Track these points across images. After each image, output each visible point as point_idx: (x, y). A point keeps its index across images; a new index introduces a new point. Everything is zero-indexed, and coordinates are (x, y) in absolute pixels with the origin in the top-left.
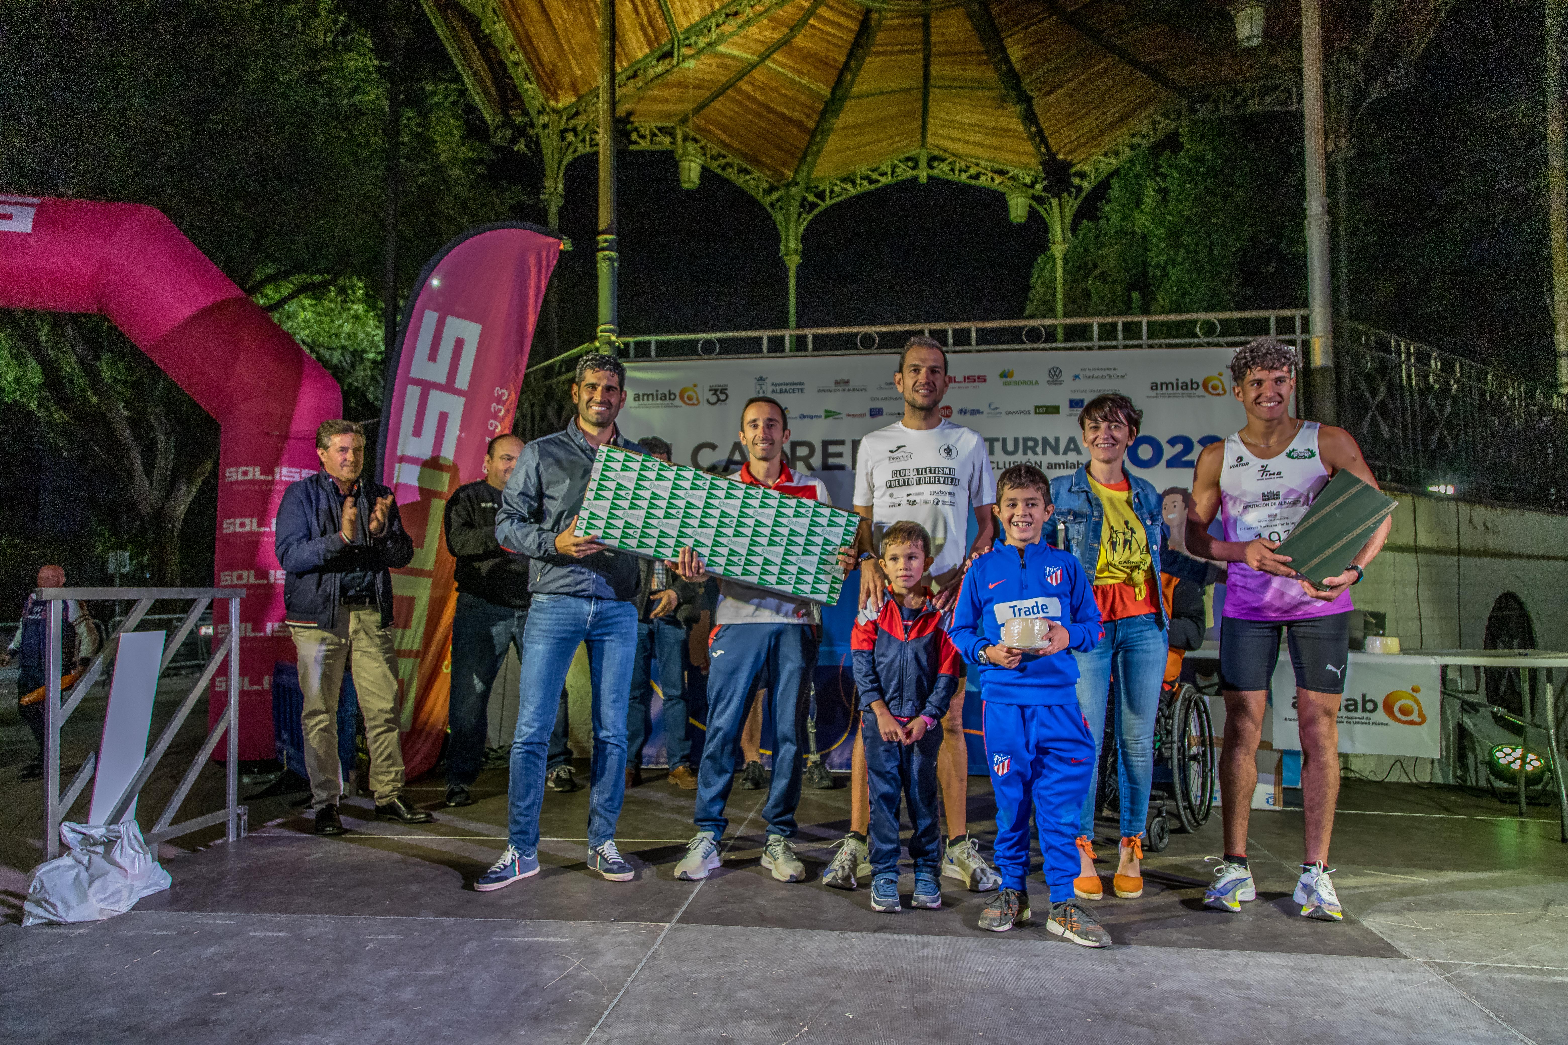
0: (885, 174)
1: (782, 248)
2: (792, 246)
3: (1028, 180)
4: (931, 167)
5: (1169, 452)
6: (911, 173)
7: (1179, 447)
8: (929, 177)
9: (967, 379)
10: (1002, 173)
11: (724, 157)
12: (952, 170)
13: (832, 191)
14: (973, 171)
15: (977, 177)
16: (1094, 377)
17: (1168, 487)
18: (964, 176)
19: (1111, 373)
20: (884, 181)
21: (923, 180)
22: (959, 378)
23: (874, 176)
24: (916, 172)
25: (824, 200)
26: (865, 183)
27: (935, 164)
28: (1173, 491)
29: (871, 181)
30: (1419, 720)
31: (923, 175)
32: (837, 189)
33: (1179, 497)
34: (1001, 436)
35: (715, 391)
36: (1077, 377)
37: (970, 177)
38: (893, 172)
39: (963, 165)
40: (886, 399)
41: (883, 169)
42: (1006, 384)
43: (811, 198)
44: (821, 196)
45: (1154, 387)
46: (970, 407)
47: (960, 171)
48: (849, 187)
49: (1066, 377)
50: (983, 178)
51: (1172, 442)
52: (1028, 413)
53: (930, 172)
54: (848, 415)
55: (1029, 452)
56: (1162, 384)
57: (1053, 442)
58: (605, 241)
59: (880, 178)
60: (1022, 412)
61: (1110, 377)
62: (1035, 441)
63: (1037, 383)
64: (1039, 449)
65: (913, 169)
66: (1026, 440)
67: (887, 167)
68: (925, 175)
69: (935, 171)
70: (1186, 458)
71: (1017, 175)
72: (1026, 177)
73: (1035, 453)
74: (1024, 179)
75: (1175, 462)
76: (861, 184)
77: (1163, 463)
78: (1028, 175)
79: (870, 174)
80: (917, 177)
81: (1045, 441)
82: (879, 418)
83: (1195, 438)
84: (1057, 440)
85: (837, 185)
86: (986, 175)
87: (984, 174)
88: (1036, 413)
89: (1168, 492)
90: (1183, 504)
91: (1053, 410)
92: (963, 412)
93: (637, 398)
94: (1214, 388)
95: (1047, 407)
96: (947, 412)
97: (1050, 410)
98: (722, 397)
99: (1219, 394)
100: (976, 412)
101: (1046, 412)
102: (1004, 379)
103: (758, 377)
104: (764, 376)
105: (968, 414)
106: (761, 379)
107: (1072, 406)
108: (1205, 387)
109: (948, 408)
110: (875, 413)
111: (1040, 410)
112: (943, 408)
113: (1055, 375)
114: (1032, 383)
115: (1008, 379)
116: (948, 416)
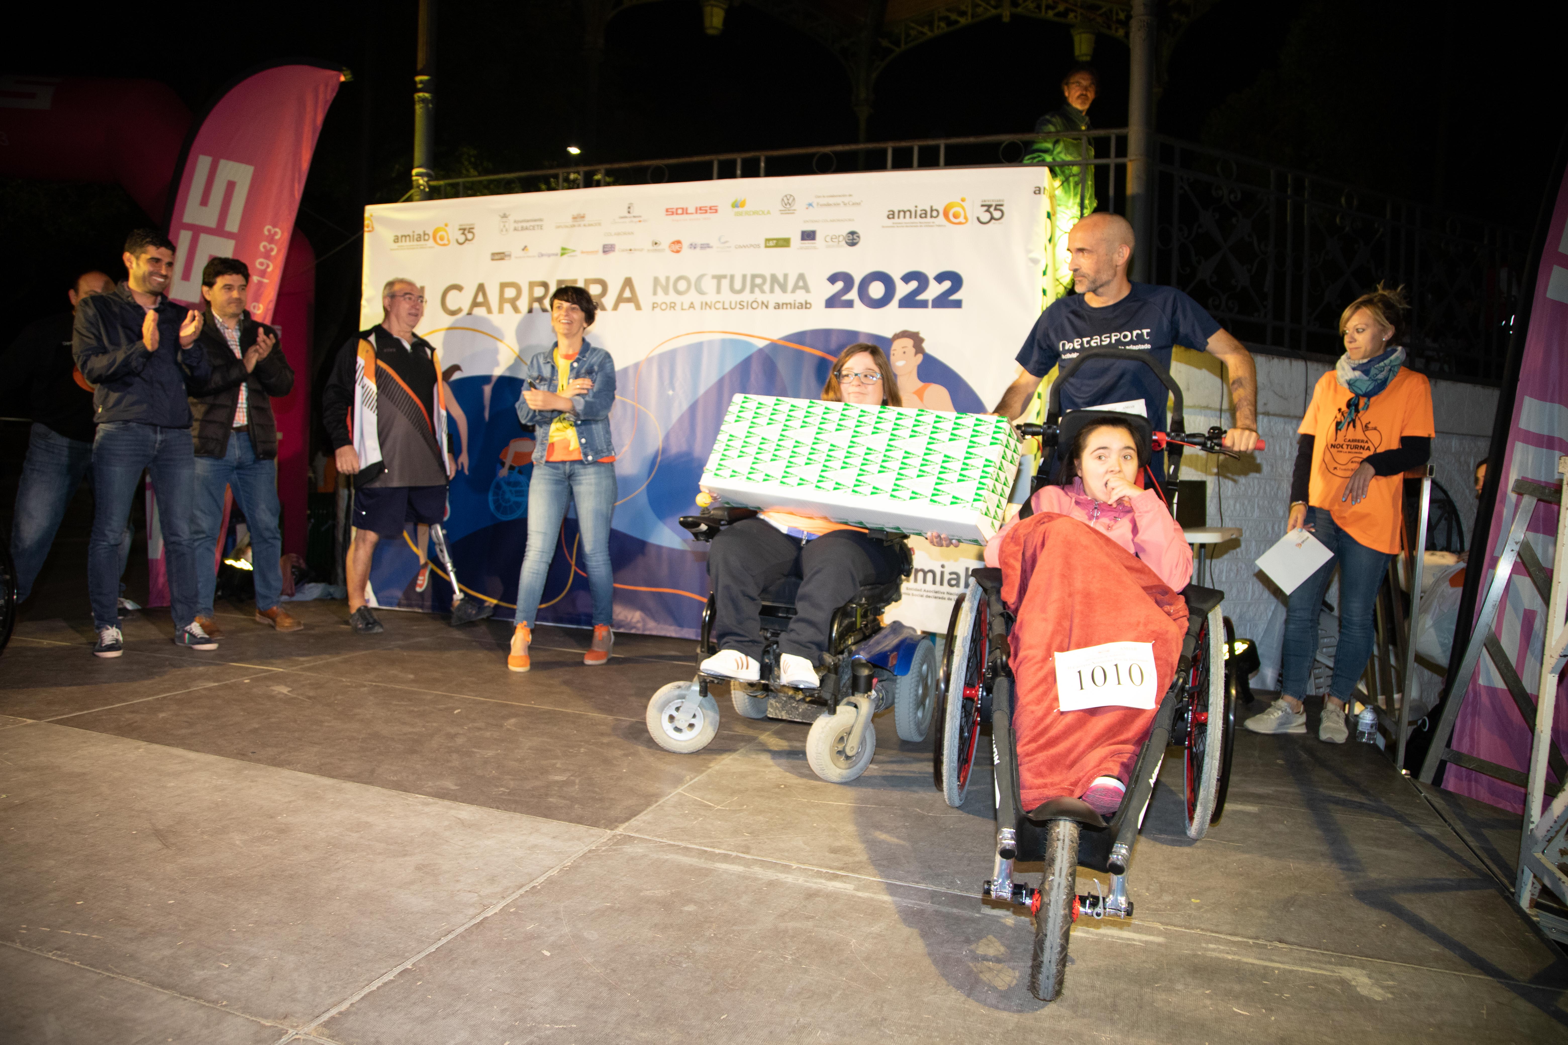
0: (963, 14)
1: (852, 98)
2: (864, 96)
4: (1015, 4)
5: (903, 289)
6: (994, 12)
7: (914, 285)
8: (1013, 16)
9: (701, 210)
12: (1039, 7)
13: (907, 35)
14: (1061, 8)
15: (1064, 14)
16: (828, 205)
17: (898, 330)
18: (1051, 13)
19: (846, 200)
20: (963, 21)
21: (1006, 19)
22: (691, 210)
23: (954, 17)
24: (999, 11)
25: (899, 46)
26: (943, 24)
27: (1020, 1)
28: (905, 334)
29: (950, 23)
31: (1006, 14)
32: (913, 33)
33: (909, 343)
34: (729, 273)
35: (463, 230)
36: (810, 205)
37: (1058, 15)
38: (974, 12)
39: (1050, 1)
40: (618, 234)
41: (963, 8)
42: (737, 214)
43: (885, 43)
44: (896, 40)
45: (891, 215)
46: (700, 241)
47: (1048, 7)
48: (925, 30)
49: (799, 205)
51: (907, 278)
52: (758, 246)
53: (1014, 10)
54: (583, 252)
55: (757, 290)
56: (899, 212)
57: (781, 279)
58: (421, 82)
59: (960, 19)
60: (752, 246)
61: (845, 204)
62: (763, 278)
63: (769, 213)
64: (767, 287)
65: (995, 8)
66: (754, 277)
67: (967, 7)
68: (1008, 14)
69: (1019, 10)
70: (921, 297)
71: (1111, 11)
72: (1120, 12)
73: (763, 292)
74: (1117, 14)
75: (909, 302)
76: (938, 27)
77: (895, 302)
78: (1123, 11)
79: (948, 14)
80: (999, 17)
81: (774, 278)
82: (611, 255)
83: (931, 274)
84: (786, 276)
85: (913, 28)
86: (1075, 11)
87: (1072, 11)
88: (766, 247)
89: (897, 336)
90: (913, 351)
91: (784, 243)
92: (693, 246)
93: (397, 239)
94: (955, 216)
95: (778, 240)
96: (677, 247)
97: (781, 243)
98: (470, 236)
99: (960, 223)
100: (706, 246)
101: (777, 246)
102: (736, 210)
103: (502, 214)
104: (507, 214)
105: (698, 249)
106: (505, 216)
107: (803, 239)
108: (946, 215)
109: (679, 242)
110: (608, 249)
111: (771, 244)
112: (673, 243)
113: (788, 203)
114: (763, 212)
115: (740, 210)
116: (678, 252)
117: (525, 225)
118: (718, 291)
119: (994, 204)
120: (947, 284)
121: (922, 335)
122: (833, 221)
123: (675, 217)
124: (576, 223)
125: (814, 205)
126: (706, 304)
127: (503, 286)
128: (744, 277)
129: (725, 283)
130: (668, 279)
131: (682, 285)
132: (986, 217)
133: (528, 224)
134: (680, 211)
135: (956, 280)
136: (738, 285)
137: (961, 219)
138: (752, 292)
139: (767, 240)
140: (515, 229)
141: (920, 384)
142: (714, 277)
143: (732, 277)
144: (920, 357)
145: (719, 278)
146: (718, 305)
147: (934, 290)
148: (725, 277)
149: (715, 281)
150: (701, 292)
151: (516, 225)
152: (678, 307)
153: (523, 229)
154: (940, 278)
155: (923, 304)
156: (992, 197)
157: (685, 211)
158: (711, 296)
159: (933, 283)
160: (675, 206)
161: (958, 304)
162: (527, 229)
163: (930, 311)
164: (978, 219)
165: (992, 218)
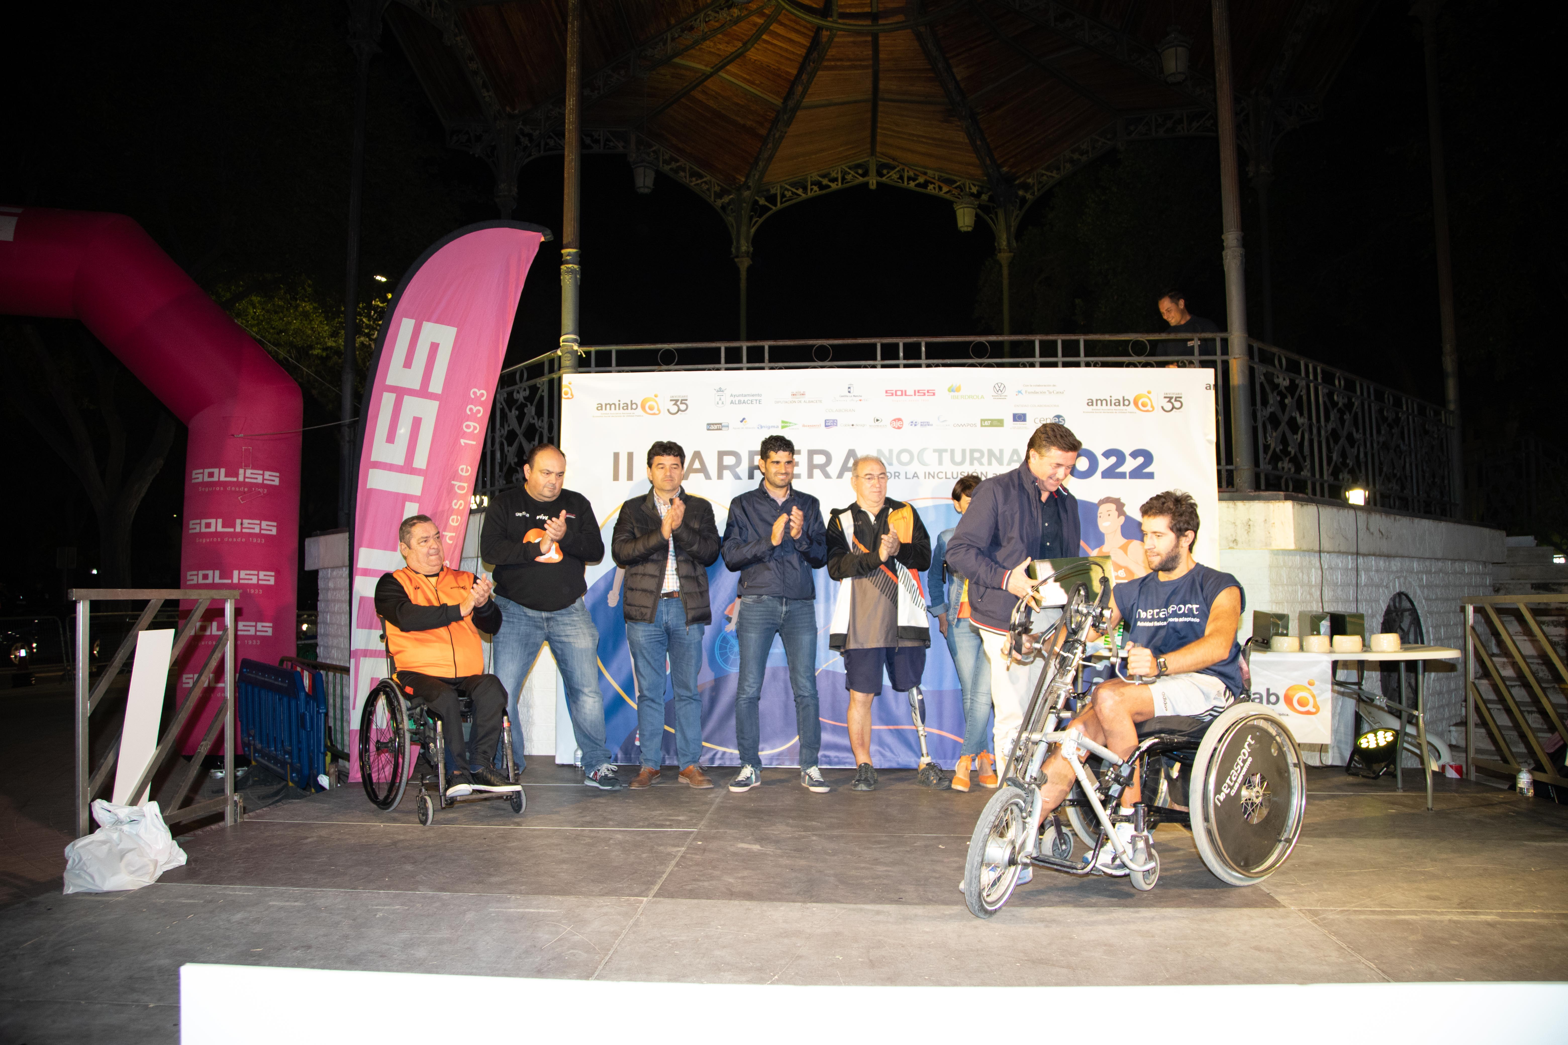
0: (835, 180)
1: (733, 250)
2: (744, 249)
3: (974, 190)
4: (880, 174)
5: (1104, 464)
6: (861, 179)
7: (1113, 460)
8: (879, 184)
9: (919, 393)
10: (949, 182)
11: (677, 161)
12: (901, 178)
13: (783, 196)
14: (921, 180)
15: (925, 185)
16: (1036, 393)
17: (1103, 497)
18: (912, 184)
19: (1051, 389)
20: (834, 186)
21: (873, 187)
22: (910, 392)
23: (825, 182)
24: (865, 179)
25: (775, 205)
26: (815, 188)
27: (885, 172)
28: (1108, 500)
29: (822, 187)
30: (1313, 710)
31: (873, 182)
32: (788, 194)
33: (1113, 507)
34: (949, 448)
35: (675, 401)
36: (1020, 392)
37: (918, 185)
38: (843, 179)
39: (911, 174)
40: (840, 411)
41: (834, 175)
42: (954, 397)
43: (762, 202)
44: (772, 199)
45: (1091, 403)
46: (919, 420)
47: (909, 179)
48: (800, 192)
49: (1009, 392)
50: (931, 187)
51: (1107, 454)
52: (975, 425)
53: (879, 179)
54: (804, 426)
55: (975, 462)
56: (1097, 400)
57: (998, 454)
58: (569, 254)
59: (831, 184)
60: (969, 425)
61: (1050, 393)
62: (981, 452)
63: (982, 397)
64: (985, 460)
65: (863, 175)
66: (972, 451)
67: (837, 173)
68: (875, 182)
69: (884, 179)
70: (1119, 470)
71: (964, 185)
72: (972, 187)
73: (981, 464)
74: (970, 188)
75: (1109, 473)
76: (812, 189)
77: (1098, 473)
78: (974, 185)
79: (821, 179)
80: (867, 184)
81: (991, 453)
82: (833, 429)
83: (1127, 453)
84: (1001, 451)
85: (788, 190)
86: (934, 184)
87: (932, 183)
88: (982, 426)
89: (1102, 502)
90: (1117, 513)
91: (999, 423)
92: (914, 424)
93: (600, 407)
94: (1144, 405)
95: (992, 420)
96: (899, 424)
97: (995, 423)
98: (683, 407)
99: (1147, 411)
100: (925, 424)
101: (991, 425)
102: (952, 394)
103: (717, 388)
104: (723, 388)
105: (919, 426)
106: (720, 390)
107: (1015, 420)
108: (1136, 404)
109: (899, 420)
110: (829, 424)
111: (986, 424)
112: (895, 420)
113: (999, 389)
114: (978, 397)
115: (956, 394)
116: (899, 428)
117: (742, 399)
118: (940, 463)
119: (1174, 396)
120: (1140, 460)
121: (1122, 501)
122: (1041, 406)
123: (894, 397)
124: (796, 400)
125: (1023, 392)
126: (929, 474)
127: (721, 454)
128: (964, 451)
129: (946, 457)
130: (891, 451)
131: (905, 457)
132: (1168, 407)
133: (746, 399)
134: (899, 393)
135: (1148, 457)
136: (958, 458)
137: (1149, 408)
138: (972, 463)
139: (983, 421)
140: (732, 402)
141: (1124, 541)
142: (935, 451)
143: (952, 451)
144: (1122, 519)
145: (940, 452)
146: (940, 475)
147: (1130, 465)
148: (946, 451)
149: (937, 454)
150: (924, 464)
151: (732, 398)
152: (902, 476)
153: (740, 402)
154: (1135, 454)
155: (1122, 476)
156: (1173, 391)
157: (904, 393)
158: (934, 468)
159: (1129, 459)
160: (895, 389)
161: (1151, 476)
162: (744, 402)
163: (1128, 481)
164: (1162, 408)
165: (1173, 408)
